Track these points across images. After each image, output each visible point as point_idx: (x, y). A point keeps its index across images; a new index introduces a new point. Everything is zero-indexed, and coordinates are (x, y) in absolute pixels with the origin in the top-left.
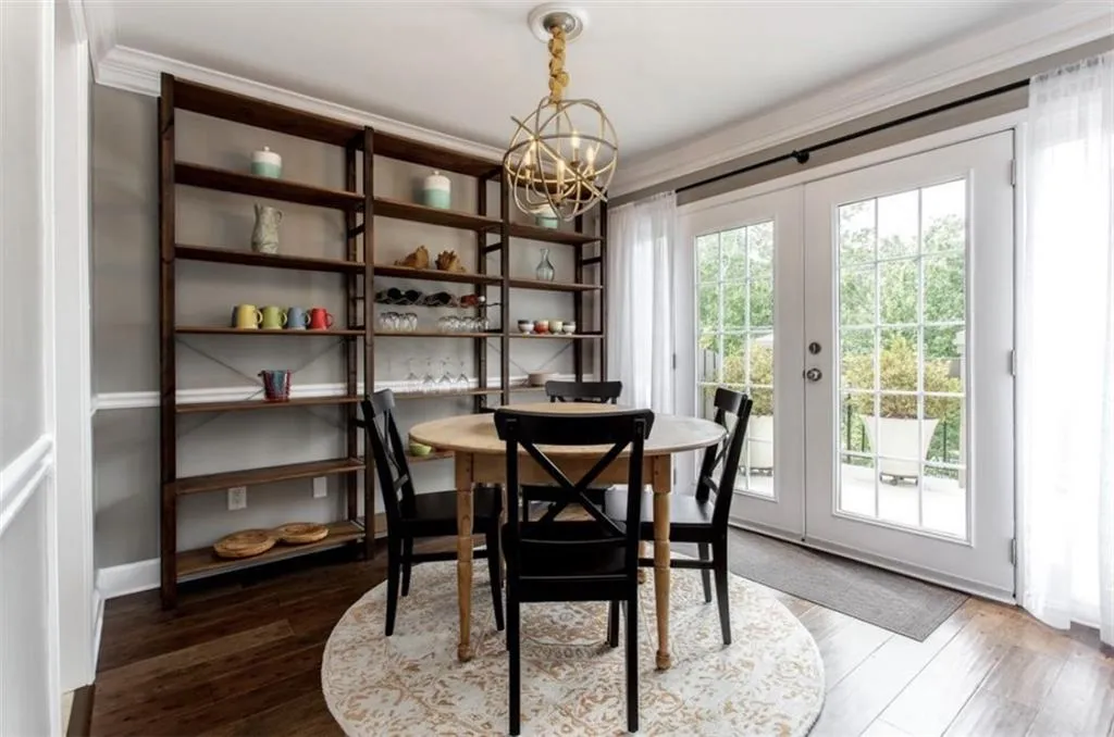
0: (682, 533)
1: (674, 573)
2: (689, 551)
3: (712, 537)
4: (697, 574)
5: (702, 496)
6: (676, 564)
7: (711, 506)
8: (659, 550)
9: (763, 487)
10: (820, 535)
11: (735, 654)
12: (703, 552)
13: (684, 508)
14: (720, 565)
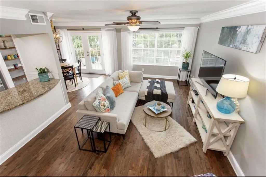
0: (77, 74)
1: (77, 77)
2: (78, 75)
3: (80, 74)
4: (79, 77)
5: (78, 70)
6: (77, 76)
7: (79, 71)
8: (75, 76)
9: (85, 68)
10: (91, 72)
11: (83, 82)
12: (79, 75)
13: (77, 72)
14: (81, 76)
